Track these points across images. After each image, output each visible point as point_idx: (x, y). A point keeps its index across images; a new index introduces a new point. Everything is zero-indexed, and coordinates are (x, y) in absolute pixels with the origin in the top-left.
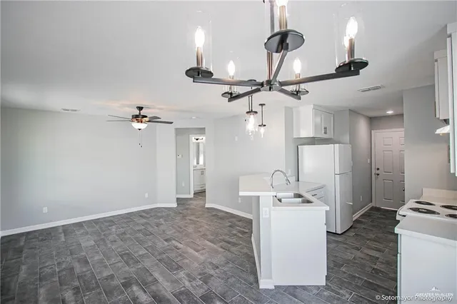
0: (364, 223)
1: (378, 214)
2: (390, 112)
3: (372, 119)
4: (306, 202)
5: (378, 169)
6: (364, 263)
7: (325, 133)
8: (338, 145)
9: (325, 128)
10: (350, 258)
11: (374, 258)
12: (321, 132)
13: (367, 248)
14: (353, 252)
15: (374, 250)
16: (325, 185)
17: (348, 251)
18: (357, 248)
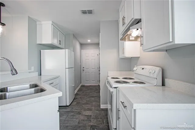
1: (84, 89)
2: (89, 41)
3: (82, 45)
4: (39, 91)
5: (84, 68)
6: (85, 124)
7: (60, 44)
8: (67, 50)
9: (60, 41)
10: (77, 123)
11: (89, 117)
12: (58, 43)
13: (84, 110)
14: (78, 117)
15: (88, 110)
16: (59, 76)
17: (74, 117)
18: (79, 112)
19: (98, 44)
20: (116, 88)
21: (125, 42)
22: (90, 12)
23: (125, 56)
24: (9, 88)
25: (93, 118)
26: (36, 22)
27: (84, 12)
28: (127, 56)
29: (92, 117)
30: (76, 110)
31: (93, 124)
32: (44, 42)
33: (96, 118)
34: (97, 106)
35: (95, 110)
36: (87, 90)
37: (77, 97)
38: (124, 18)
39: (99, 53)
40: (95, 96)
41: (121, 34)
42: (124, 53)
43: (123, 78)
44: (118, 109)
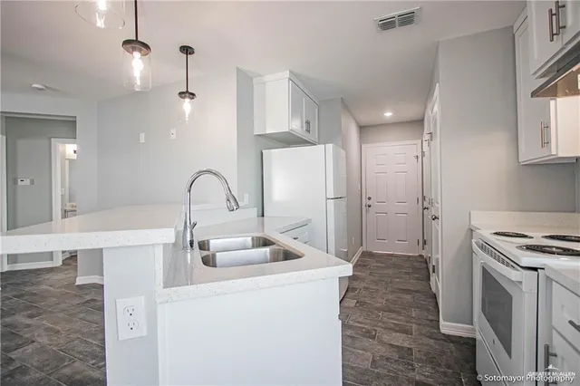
0: (363, 279)
1: (373, 263)
2: (388, 114)
3: (363, 129)
4: (281, 256)
5: (369, 198)
6: (395, 373)
7: (308, 131)
8: (330, 146)
9: (308, 123)
10: (367, 364)
11: (405, 353)
12: (302, 127)
13: (385, 328)
14: (367, 344)
15: (396, 331)
16: (310, 220)
17: (358, 344)
18: (368, 332)
19: (419, 123)
20: (535, 269)
21: (552, 103)
22: (407, 19)
23: (554, 152)
24: (212, 242)
25: (419, 360)
26: (252, 79)
27: (387, 25)
28: (560, 155)
29: (416, 354)
30: (358, 322)
31: (423, 378)
32: (270, 130)
33: (431, 360)
34: (428, 322)
35: (421, 334)
36: (382, 267)
37: (356, 284)
38: (559, 7)
39: (422, 152)
40: (417, 292)
41: (535, 73)
42: (545, 142)
43: (546, 237)
44: (547, 348)
